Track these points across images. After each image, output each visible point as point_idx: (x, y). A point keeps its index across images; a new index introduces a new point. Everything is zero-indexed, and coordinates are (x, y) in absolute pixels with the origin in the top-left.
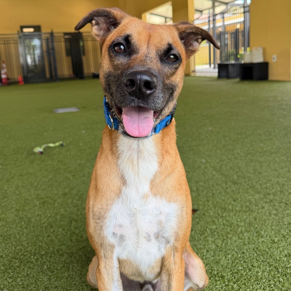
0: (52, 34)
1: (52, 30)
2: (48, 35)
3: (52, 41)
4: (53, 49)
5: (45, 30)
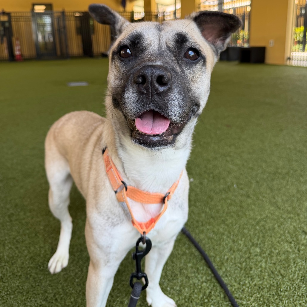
0: (63, 13)
2: (60, 14)
3: (64, 20)
4: (64, 27)
5: (57, 9)
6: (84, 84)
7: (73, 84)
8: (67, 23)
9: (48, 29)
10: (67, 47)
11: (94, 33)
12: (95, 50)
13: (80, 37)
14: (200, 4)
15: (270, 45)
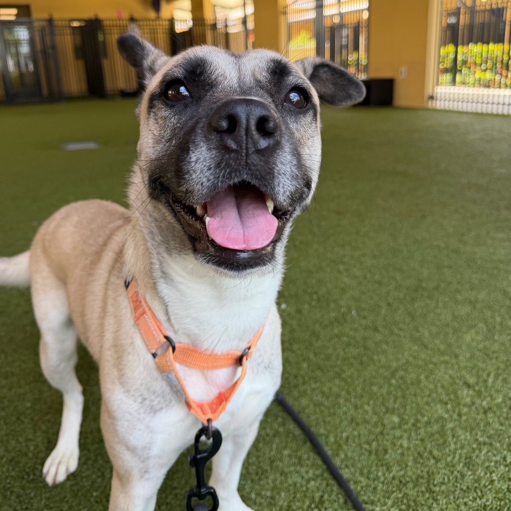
0: (50, 21)
1: (51, 16)
2: (44, 23)
3: (52, 34)
4: (54, 47)
5: (39, 14)
6: (91, 146)
7: (72, 147)
8: (58, 39)
9: (25, 49)
10: (59, 80)
11: (105, 55)
12: (109, 85)
13: (81, 63)
14: (286, 7)
15: (401, 75)
